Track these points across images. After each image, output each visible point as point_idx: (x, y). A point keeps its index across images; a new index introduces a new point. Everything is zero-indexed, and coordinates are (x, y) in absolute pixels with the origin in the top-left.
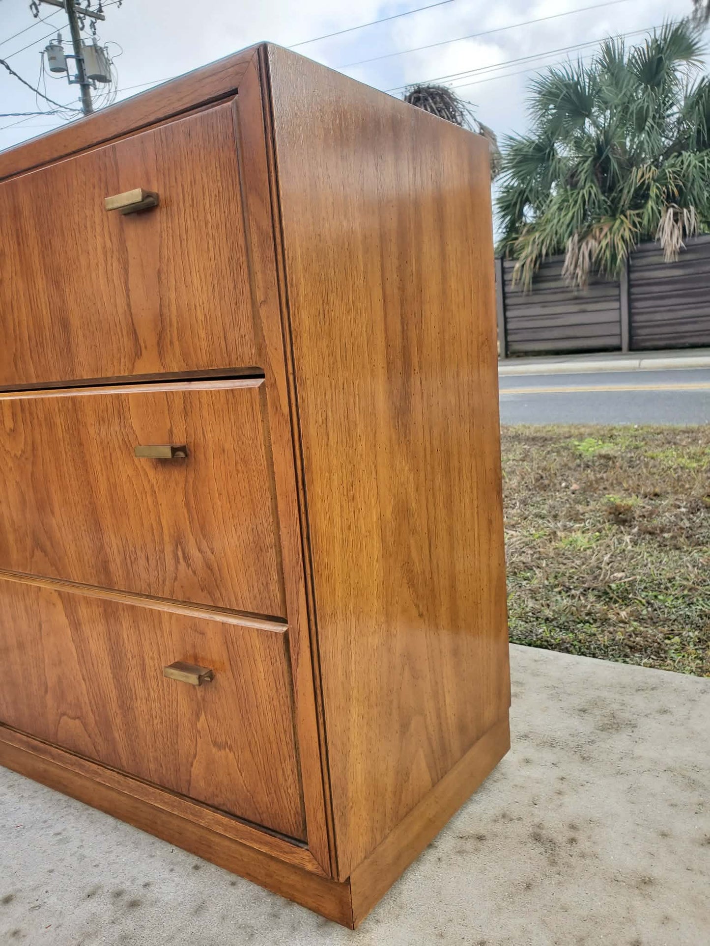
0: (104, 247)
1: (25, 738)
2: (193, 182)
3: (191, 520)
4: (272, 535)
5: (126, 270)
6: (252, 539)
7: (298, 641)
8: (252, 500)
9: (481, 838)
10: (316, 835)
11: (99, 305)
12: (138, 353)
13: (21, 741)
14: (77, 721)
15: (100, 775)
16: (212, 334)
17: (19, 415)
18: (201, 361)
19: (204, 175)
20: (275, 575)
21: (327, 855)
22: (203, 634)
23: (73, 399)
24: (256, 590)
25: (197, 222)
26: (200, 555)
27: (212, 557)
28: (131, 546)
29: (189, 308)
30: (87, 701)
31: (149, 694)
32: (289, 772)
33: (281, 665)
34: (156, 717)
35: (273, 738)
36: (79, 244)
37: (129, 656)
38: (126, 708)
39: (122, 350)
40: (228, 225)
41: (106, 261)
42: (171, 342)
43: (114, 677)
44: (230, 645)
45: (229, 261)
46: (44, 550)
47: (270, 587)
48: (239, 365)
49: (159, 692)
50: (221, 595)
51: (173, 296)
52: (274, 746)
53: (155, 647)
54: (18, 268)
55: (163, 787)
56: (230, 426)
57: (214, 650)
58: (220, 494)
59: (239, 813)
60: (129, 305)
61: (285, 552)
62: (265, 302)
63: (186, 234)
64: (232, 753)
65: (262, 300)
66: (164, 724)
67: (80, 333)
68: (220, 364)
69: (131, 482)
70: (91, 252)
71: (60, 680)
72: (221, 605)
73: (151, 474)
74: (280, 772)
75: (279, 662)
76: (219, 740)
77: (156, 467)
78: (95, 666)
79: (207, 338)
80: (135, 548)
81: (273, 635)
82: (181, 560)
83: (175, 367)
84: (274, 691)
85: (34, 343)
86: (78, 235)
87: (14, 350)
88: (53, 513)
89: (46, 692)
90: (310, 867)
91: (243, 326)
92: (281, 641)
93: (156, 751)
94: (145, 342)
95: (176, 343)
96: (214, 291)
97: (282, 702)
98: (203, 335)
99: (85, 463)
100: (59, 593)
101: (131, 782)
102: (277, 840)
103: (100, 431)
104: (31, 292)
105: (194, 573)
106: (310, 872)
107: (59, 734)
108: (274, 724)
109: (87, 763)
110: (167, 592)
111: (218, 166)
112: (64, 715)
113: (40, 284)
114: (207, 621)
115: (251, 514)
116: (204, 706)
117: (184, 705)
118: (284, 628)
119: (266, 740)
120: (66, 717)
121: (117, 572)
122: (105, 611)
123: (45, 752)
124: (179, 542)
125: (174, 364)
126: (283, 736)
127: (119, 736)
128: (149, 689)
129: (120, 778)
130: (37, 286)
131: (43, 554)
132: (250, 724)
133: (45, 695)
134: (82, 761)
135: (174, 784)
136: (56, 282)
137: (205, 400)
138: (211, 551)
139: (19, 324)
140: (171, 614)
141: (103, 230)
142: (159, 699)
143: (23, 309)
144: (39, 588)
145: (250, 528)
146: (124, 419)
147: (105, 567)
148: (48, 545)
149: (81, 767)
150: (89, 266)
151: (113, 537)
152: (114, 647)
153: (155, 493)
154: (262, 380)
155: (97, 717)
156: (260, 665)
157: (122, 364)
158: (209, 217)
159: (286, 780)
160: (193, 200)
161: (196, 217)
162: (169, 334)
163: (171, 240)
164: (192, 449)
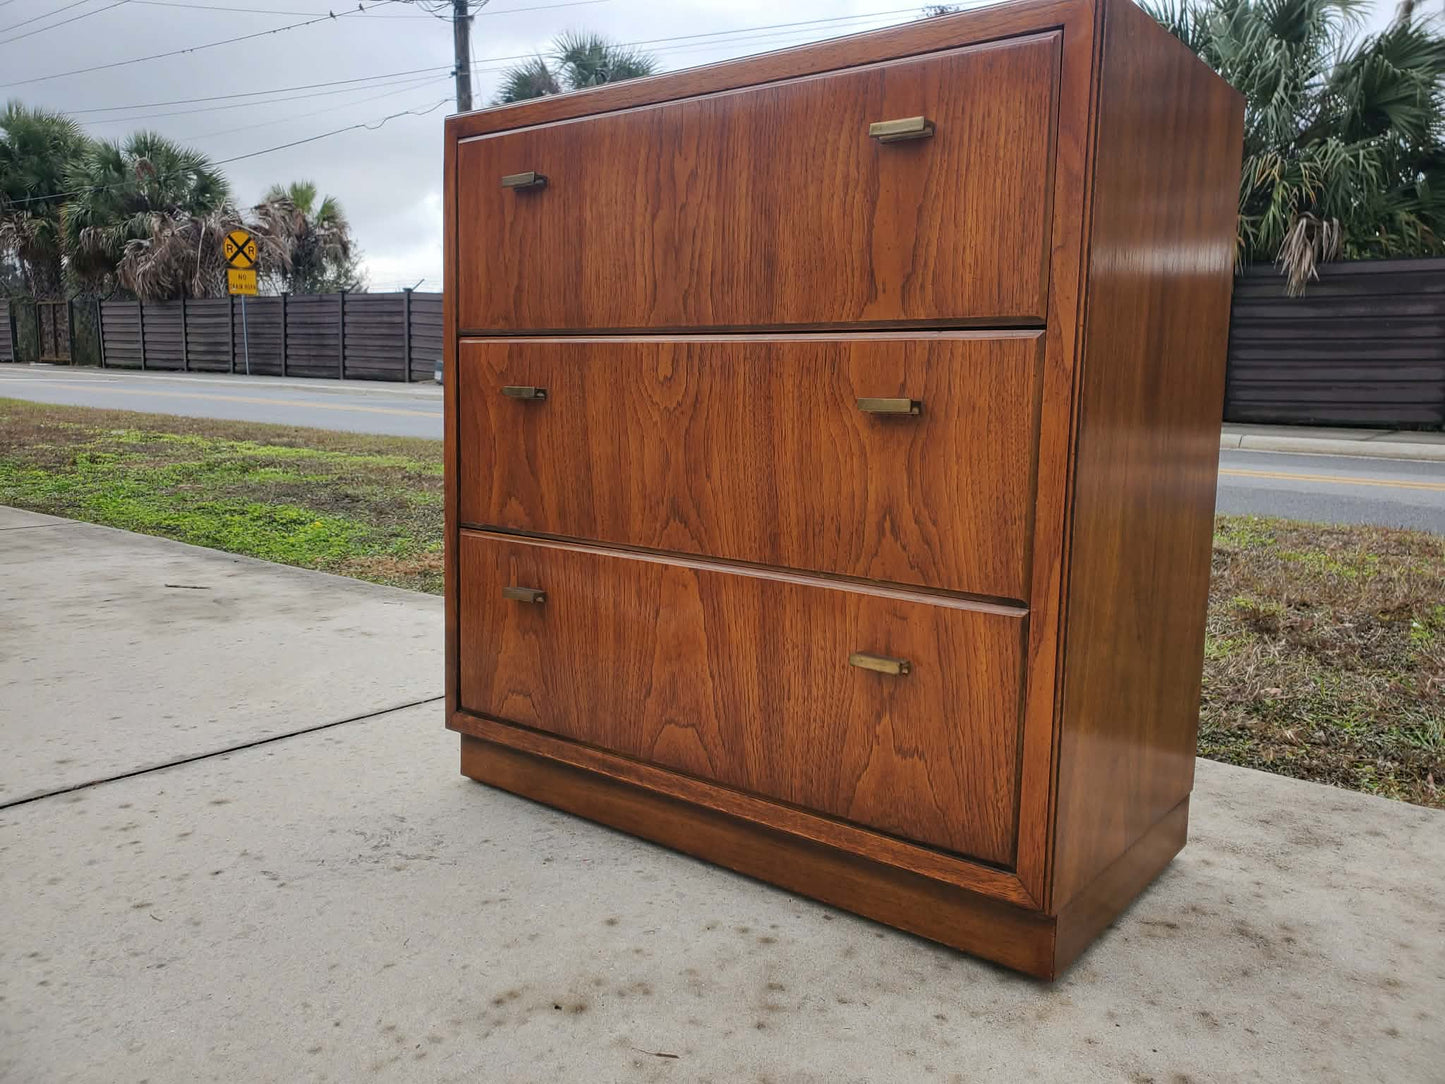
0: (846, 176)
1: (599, 755)
2: (987, 115)
3: (911, 486)
4: (1024, 505)
5: (874, 204)
6: (994, 509)
7: (1041, 627)
8: (1003, 465)
9: (1172, 926)
10: (1029, 856)
11: (825, 240)
12: (872, 296)
13: (592, 759)
14: (690, 730)
15: (712, 797)
16: (982, 279)
17: (683, 362)
18: (961, 308)
19: (1003, 110)
20: (1020, 552)
21: (1041, 880)
22: (904, 619)
23: (769, 346)
24: (990, 568)
25: (984, 159)
26: (917, 527)
27: (933, 530)
28: (817, 515)
29: (956, 249)
30: (711, 703)
31: (810, 692)
32: (1004, 779)
33: (1012, 655)
34: (815, 720)
35: (986, 742)
36: (809, 171)
37: (789, 646)
38: (770, 710)
39: (850, 293)
40: (1026, 164)
41: (846, 194)
42: (922, 287)
43: (760, 672)
44: (942, 633)
45: (1021, 202)
46: (685, 522)
47: (1011, 565)
48: (1014, 313)
49: (826, 690)
50: (939, 575)
51: (935, 235)
53: (830, 636)
54: (713, 193)
55: (807, 809)
56: (989, 381)
57: (918, 640)
58: (959, 457)
59: (919, 837)
60: (870, 244)
61: (1040, 526)
62: (1062, 247)
63: (966, 170)
64: (923, 761)
65: (1059, 244)
66: (826, 728)
67: (791, 271)
68: (985, 312)
69: (833, 442)
70: (827, 181)
71: (673, 680)
72: (937, 585)
73: (865, 434)
74: (990, 783)
75: (1010, 651)
76: (906, 746)
77: (873, 426)
78: (734, 659)
79: (975, 285)
80: (823, 517)
81: (1008, 622)
82: (888, 534)
83: (921, 315)
84: (998, 687)
85: (718, 278)
86: (810, 160)
87: (686, 287)
88: (708, 477)
89: (648, 693)
90: (1014, 897)
91: (1026, 272)
92: (1017, 626)
93: (806, 763)
94: (884, 284)
95: (929, 288)
96: (993, 234)
97: (1007, 698)
98: (968, 278)
99: (770, 419)
100: (696, 571)
101: (760, 804)
102: (972, 866)
103: (800, 383)
104: (726, 221)
105: (904, 548)
106: (1012, 905)
107: (656, 747)
108: (991, 725)
109: (695, 784)
110: (860, 570)
111: (1023, 101)
112: (670, 723)
113: (743, 212)
114: (913, 604)
115: (998, 481)
116: (891, 705)
117: (859, 704)
118: (1024, 613)
119: (976, 744)
120: (673, 725)
121: (790, 547)
122: (762, 592)
123: (629, 771)
124: (889, 510)
125: (921, 311)
126: (1001, 739)
127: (752, 746)
128: (810, 686)
129: (744, 800)
130: (737, 214)
131: (683, 525)
132: (955, 726)
133: (645, 699)
134: (687, 781)
135: (827, 804)
136: (765, 211)
137: (959, 351)
138: (934, 524)
139: (700, 256)
140: (861, 596)
141: (848, 157)
142: (824, 697)
143: (711, 240)
144: (666, 566)
145: (994, 496)
146: (839, 369)
147: (774, 540)
148: (693, 514)
149: (683, 788)
150: (819, 196)
151: (793, 505)
152: (767, 636)
153: (866, 455)
154: (1042, 332)
155: (722, 723)
156: (981, 653)
157: (847, 308)
158: (1002, 153)
159: (997, 792)
160: (983, 134)
161: (983, 153)
162: (920, 277)
163: (944, 175)
164: (927, 405)
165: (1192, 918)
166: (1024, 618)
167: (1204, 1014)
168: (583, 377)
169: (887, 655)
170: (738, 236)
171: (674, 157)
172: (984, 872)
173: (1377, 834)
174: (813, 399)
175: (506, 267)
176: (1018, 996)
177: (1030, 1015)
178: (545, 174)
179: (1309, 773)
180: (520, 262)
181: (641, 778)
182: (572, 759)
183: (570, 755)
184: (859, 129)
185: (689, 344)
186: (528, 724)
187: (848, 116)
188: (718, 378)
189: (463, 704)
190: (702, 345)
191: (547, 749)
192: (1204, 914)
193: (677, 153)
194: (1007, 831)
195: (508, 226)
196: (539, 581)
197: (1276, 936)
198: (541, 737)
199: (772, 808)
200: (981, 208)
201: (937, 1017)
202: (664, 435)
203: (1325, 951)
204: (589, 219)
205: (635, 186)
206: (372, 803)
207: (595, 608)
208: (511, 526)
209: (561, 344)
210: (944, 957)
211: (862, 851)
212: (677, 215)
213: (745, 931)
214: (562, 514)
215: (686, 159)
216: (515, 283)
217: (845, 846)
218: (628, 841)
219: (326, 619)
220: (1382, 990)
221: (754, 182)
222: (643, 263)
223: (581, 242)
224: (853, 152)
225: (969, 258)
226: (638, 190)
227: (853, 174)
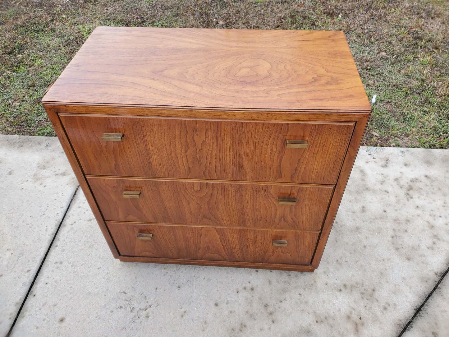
0: (272, 150)
2: (326, 141)
3: (291, 213)
5: (282, 157)
6: (315, 217)
7: (324, 234)
8: (319, 210)
11: (263, 164)
12: (280, 177)
14: (216, 254)
16: (318, 176)
17: (205, 187)
18: (311, 181)
19: (332, 140)
22: (286, 233)
23: (241, 185)
24: (312, 226)
25: (323, 151)
26: (292, 220)
28: (259, 218)
29: (310, 169)
30: (223, 249)
31: (256, 246)
34: (258, 250)
35: (307, 250)
37: (249, 240)
38: (243, 249)
39: (272, 176)
40: (338, 154)
41: (271, 154)
42: (298, 176)
43: (240, 244)
44: (297, 236)
45: (334, 161)
47: (318, 225)
48: (327, 183)
50: (297, 227)
51: (304, 166)
52: (307, 252)
54: (214, 148)
56: (317, 195)
58: (306, 208)
60: (280, 166)
63: (317, 152)
64: (289, 254)
65: (344, 171)
66: (261, 251)
68: (318, 182)
69: (265, 205)
70: (264, 150)
71: (208, 246)
73: (276, 203)
75: (315, 237)
76: (285, 252)
78: (230, 243)
80: (261, 218)
82: (283, 221)
84: (311, 242)
85: (219, 168)
87: (204, 170)
88: (218, 211)
89: (200, 249)
90: (311, 268)
91: (332, 175)
92: (318, 234)
93: (255, 256)
94: (284, 175)
95: (300, 176)
96: (324, 167)
98: (314, 176)
99: (241, 199)
100: (215, 228)
103: (253, 193)
104: (221, 155)
105: (287, 223)
107: (204, 257)
108: (308, 248)
109: (218, 261)
110: (273, 227)
111: (340, 139)
112: (208, 253)
113: (228, 154)
114: (289, 232)
115: (317, 212)
119: (304, 251)
121: (249, 223)
122: (240, 231)
123: (194, 261)
124: (283, 217)
125: (297, 181)
126: (311, 250)
127: (237, 255)
129: (236, 263)
130: (226, 154)
131: (209, 220)
132: (299, 248)
133: (198, 250)
134: (215, 261)
135: (261, 261)
136: (239, 155)
137: (308, 189)
138: (297, 219)
139: (210, 163)
140: (273, 231)
141: (273, 145)
142: (260, 247)
143: (214, 159)
144: (203, 227)
145: (315, 215)
146: (267, 191)
147: (244, 222)
148: (212, 217)
150: (261, 153)
151: (250, 216)
152: (242, 238)
153: (276, 208)
154: (334, 187)
155: (227, 252)
156: (308, 239)
157: (271, 179)
158: (330, 150)
160: (324, 145)
161: (323, 149)
162: (298, 174)
163: (309, 153)
164: (298, 199)
166: (320, 233)
167: (338, 261)
168: (158, 189)
170: (227, 159)
171: (194, 136)
174: (258, 196)
175: (107, 159)
180: (115, 157)
181: (198, 262)
185: (207, 183)
186: (151, 257)
188: (220, 190)
189: (122, 254)
190: (213, 184)
191: (161, 260)
193: (195, 134)
194: (310, 261)
198: (158, 258)
199: (244, 263)
200: (320, 162)
202: (199, 202)
204: (151, 148)
205: (174, 142)
207: (175, 236)
208: (131, 221)
212: (198, 151)
213: (245, 288)
214: (155, 218)
215: (200, 137)
216: (114, 163)
221: (233, 147)
222: (183, 163)
223: (148, 155)
224: (275, 144)
225: (315, 171)
226: (177, 143)
227: (274, 149)
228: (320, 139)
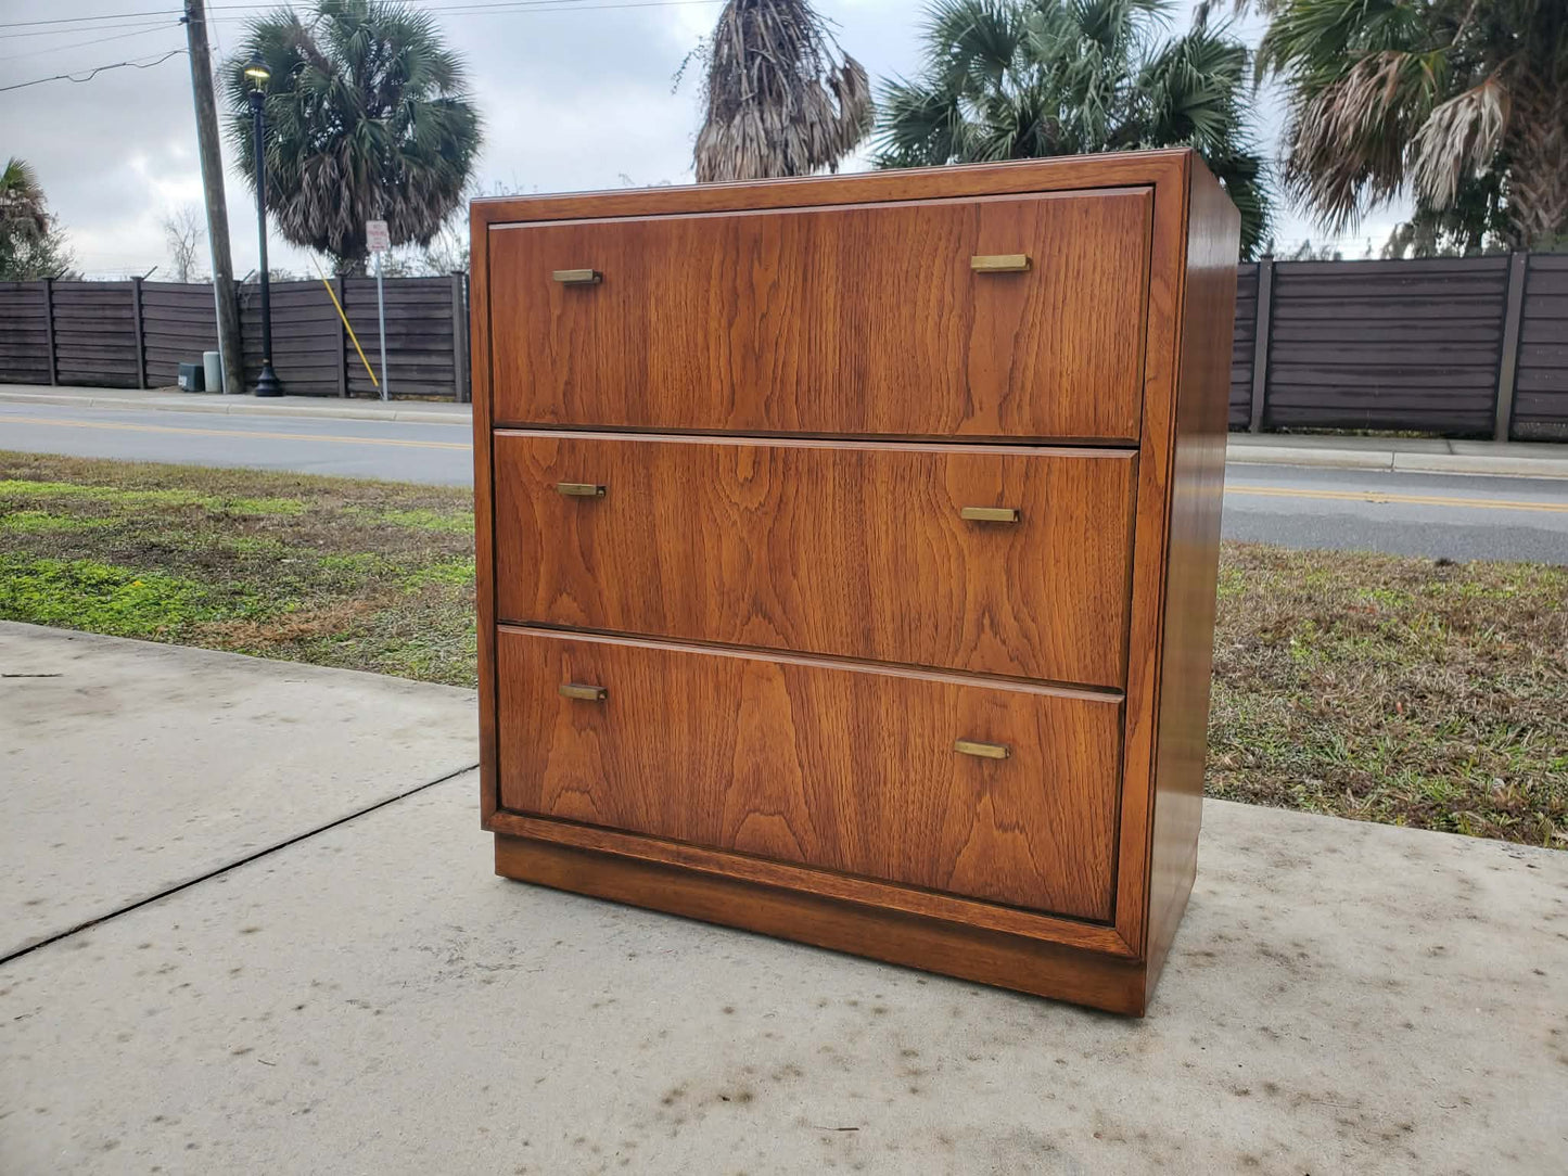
0: (941, 301)
1: (674, 847)
2: (1082, 256)
3: (1010, 586)
4: (1120, 604)
5: (969, 328)
6: (1091, 607)
7: (1137, 712)
8: (1100, 569)
9: (1210, 955)
10: (1127, 911)
11: (919, 358)
12: (969, 413)
13: (663, 851)
14: (777, 818)
15: (802, 880)
16: (1079, 403)
17: (765, 467)
18: (1060, 429)
19: (1098, 253)
20: (1117, 645)
21: (1137, 930)
22: (1005, 707)
23: (860, 453)
24: (1088, 660)
25: (1080, 296)
26: (1016, 624)
27: (1032, 626)
28: (913, 611)
29: (1052, 374)
30: (800, 790)
31: (907, 776)
32: (1103, 846)
33: (1110, 736)
34: (913, 802)
35: (1086, 813)
36: (902, 293)
37: (884, 733)
38: (865, 793)
39: (945, 408)
40: (1121, 303)
41: (940, 317)
42: (1020, 407)
43: (854, 759)
44: (1042, 719)
45: (1116, 336)
46: (769, 618)
47: (1109, 656)
48: (1108, 434)
49: (924, 774)
50: (1038, 667)
51: (1032, 361)
52: (1087, 825)
53: (927, 723)
54: (798, 305)
55: (906, 884)
56: (1086, 493)
57: (1018, 723)
58: (1057, 561)
59: (1020, 902)
60: (966, 366)
61: (1135, 623)
62: (1155, 378)
63: (1063, 305)
64: (1024, 834)
65: (1151, 376)
66: (925, 809)
67: (883, 386)
68: (1082, 433)
69: (930, 545)
70: (920, 303)
71: (757, 770)
72: (1036, 676)
73: (962, 538)
74: (1089, 850)
75: (1108, 733)
76: (1006, 821)
77: (971, 531)
78: (825, 748)
79: (1071, 408)
80: (920, 615)
81: (1106, 705)
82: (987, 628)
83: (1018, 431)
84: (1097, 763)
85: (804, 389)
86: (903, 282)
87: (769, 393)
88: (794, 575)
89: (730, 784)
90: (1113, 948)
91: (1121, 399)
92: (1114, 711)
93: (904, 842)
94: (981, 403)
95: (1026, 408)
96: (1089, 364)
98: (1065, 404)
99: (861, 521)
100: (782, 666)
101: (855, 883)
102: (1073, 925)
103: (894, 488)
104: (813, 334)
105: (1004, 642)
106: (1111, 955)
107: (739, 836)
108: (1090, 798)
109: (782, 868)
110: (958, 663)
111: (1118, 245)
112: (755, 811)
113: (831, 327)
114: (1013, 694)
115: (1095, 582)
116: (991, 786)
117: (960, 787)
118: (1120, 699)
119: (1076, 816)
120: (757, 814)
121: (885, 643)
122: (855, 685)
123: (707, 861)
124: (988, 609)
125: (1019, 428)
126: (1100, 811)
127: (847, 831)
128: (908, 770)
129: (839, 881)
130: (825, 325)
131: (767, 621)
132: (1056, 801)
133: (726, 789)
134: (773, 866)
135: (926, 878)
136: (857, 328)
137: (1056, 466)
138: (1033, 620)
139: (784, 363)
140: (959, 687)
141: (943, 283)
142: (922, 781)
143: (795, 349)
144: (748, 661)
145: (1092, 597)
146: (935, 479)
147: (868, 635)
148: (778, 611)
149: (770, 873)
150: (913, 317)
151: (887, 602)
152: (861, 725)
153: (964, 559)
154: (1136, 451)
155: (813, 810)
156: (1081, 737)
157: (942, 423)
158: (1097, 292)
159: (1096, 857)
160: (1078, 273)
161: (1079, 290)
162: (1017, 398)
163: (1041, 305)
164: (1028, 514)
165: (1221, 945)
166: (1120, 704)
167: (1265, 1029)
168: (649, 476)
169: (988, 740)
170: (826, 348)
171: (752, 268)
172: (1084, 928)
173: (1334, 851)
174: (909, 506)
175: (554, 362)
176: (1112, 1034)
177: (1131, 1049)
178: (600, 270)
179: (1256, 797)
180: (571, 356)
181: (722, 867)
182: (637, 852)
183: (637, 849)
184: (954, 258)
185: (772, 448)
186: (585, 821)
187: (942, 244)
188: (804, 480)
189: (505, 803)
190: (787, 450)
191: (609, 844)
192: (1230, 941)
193: (756, 264)
194: (1106, 891)
195: (554, 318)
196: (598, 677)
197: (1291, 953)
198: (601, 833)
199: (867, 887)
200: (1077, 342)
201: (1057, 1062)
202: (745, 534)
203: (1333, 962)
204: (654, 319)
205: (707, 291)
206: (417, 914)
207: (666, 703)
208: (561, 622)
209: (623, 442)
210: (1039, 1007)
211: (963, 919)
212: (757, 325)
213: (855, 1004)
214: (625, 610)
215: (766, 270)
216: (565, 378)
217: (945, 916)
218: (699, 927)
219: (228, 706)
220: (1387, 991)
221: (843, 298)
222: (719, 367)
223: (645, 341)
224: (948, 278)
225: (1066, 384)
226: (712, 295)
227: (948, 298)
228: (1065, 251)
